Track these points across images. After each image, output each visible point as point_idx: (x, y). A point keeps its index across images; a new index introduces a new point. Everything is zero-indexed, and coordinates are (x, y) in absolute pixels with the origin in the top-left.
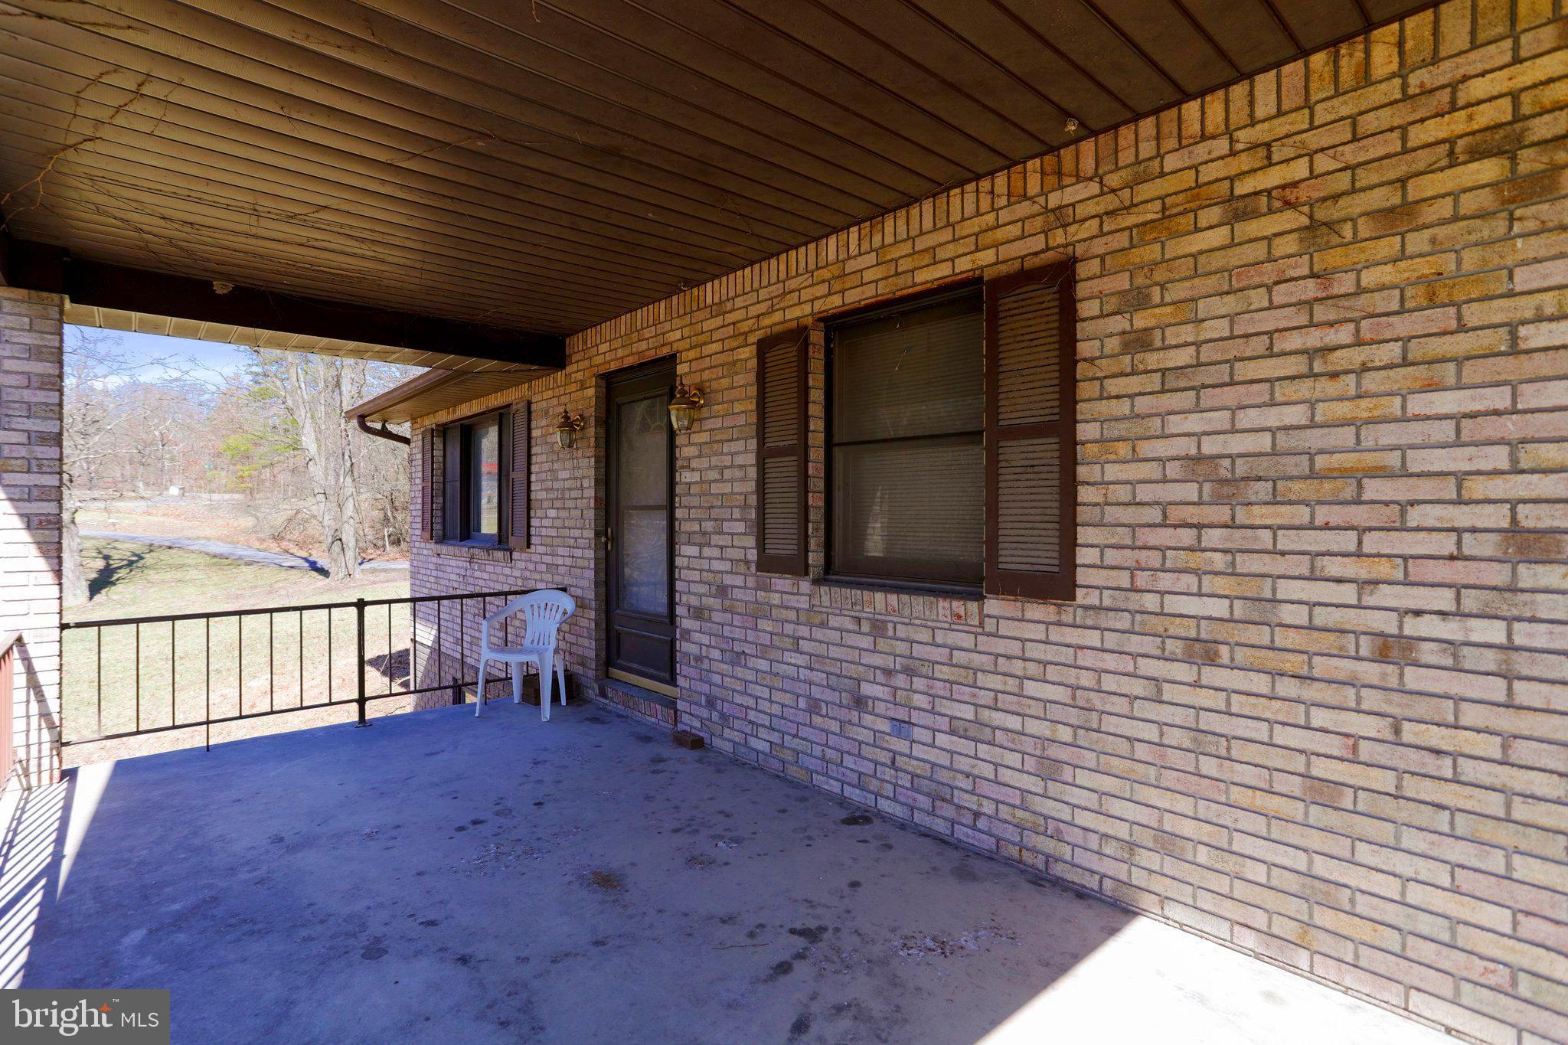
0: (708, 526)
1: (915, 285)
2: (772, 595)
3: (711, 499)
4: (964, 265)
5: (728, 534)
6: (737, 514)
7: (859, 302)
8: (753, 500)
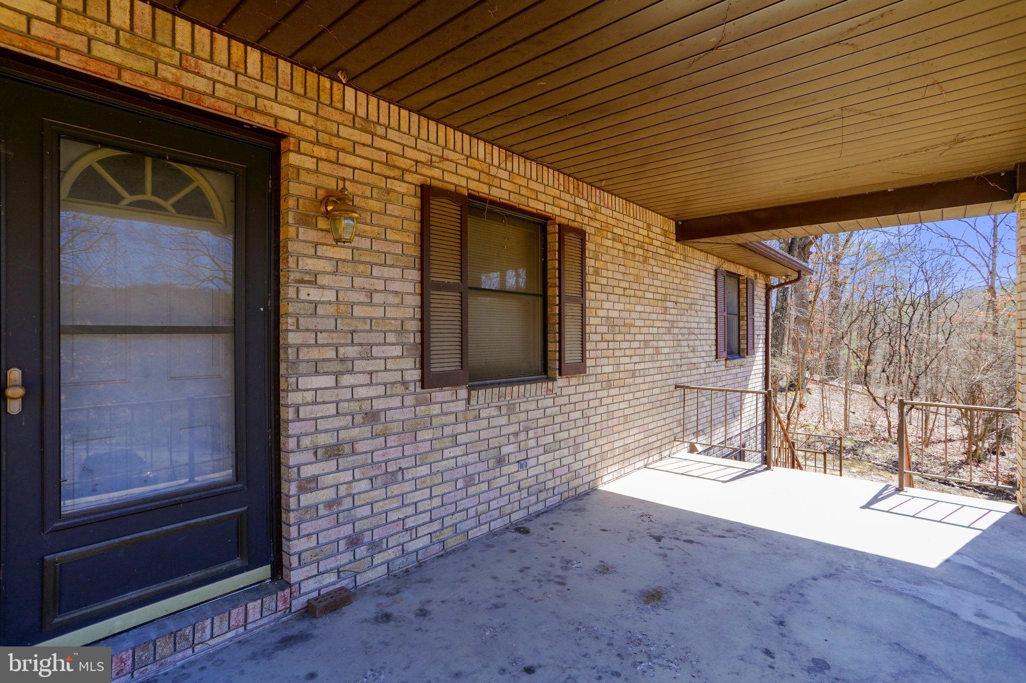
0: (351, 352)
1: (528, 206)
2: (432, 407)
3: (354, 323)
4: (549, 209)
5: (380, 358)
6: (391, 338)
7: (500, 198)
8: (414, 325)
